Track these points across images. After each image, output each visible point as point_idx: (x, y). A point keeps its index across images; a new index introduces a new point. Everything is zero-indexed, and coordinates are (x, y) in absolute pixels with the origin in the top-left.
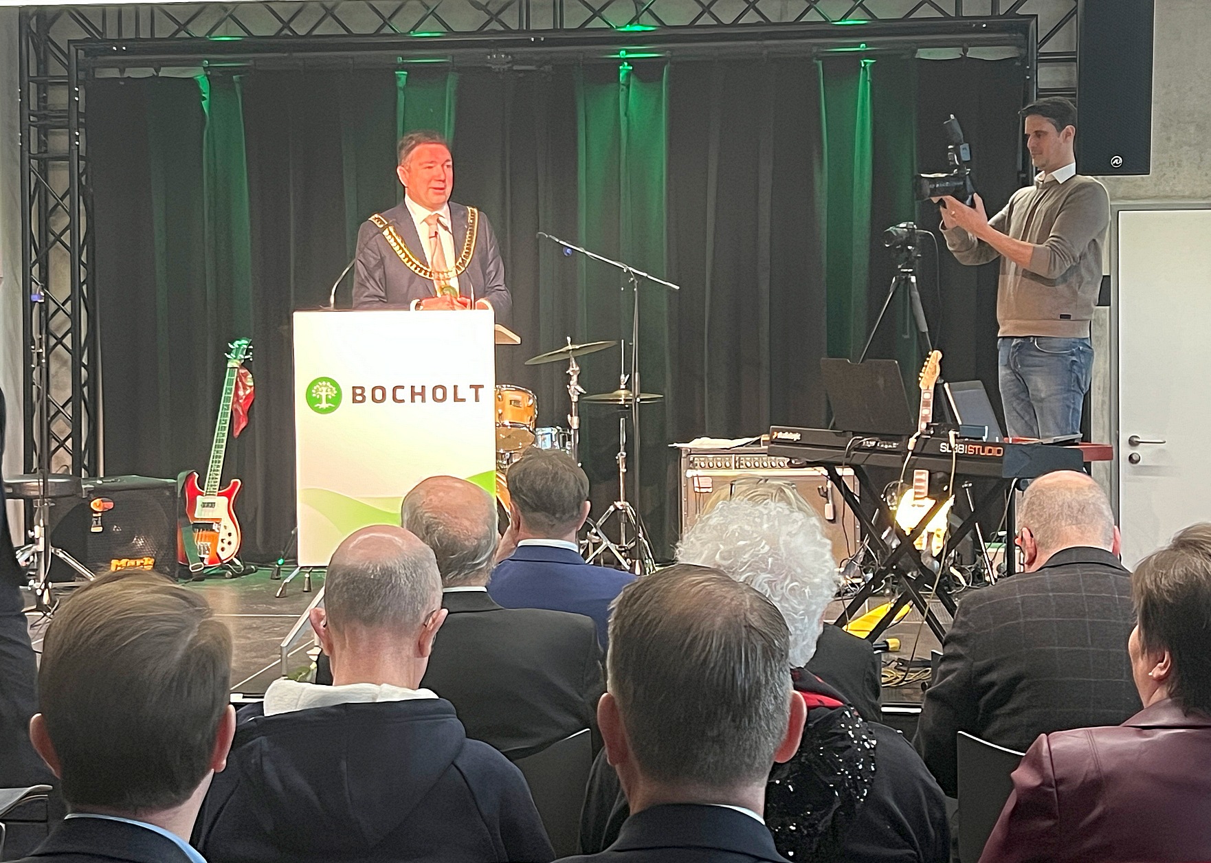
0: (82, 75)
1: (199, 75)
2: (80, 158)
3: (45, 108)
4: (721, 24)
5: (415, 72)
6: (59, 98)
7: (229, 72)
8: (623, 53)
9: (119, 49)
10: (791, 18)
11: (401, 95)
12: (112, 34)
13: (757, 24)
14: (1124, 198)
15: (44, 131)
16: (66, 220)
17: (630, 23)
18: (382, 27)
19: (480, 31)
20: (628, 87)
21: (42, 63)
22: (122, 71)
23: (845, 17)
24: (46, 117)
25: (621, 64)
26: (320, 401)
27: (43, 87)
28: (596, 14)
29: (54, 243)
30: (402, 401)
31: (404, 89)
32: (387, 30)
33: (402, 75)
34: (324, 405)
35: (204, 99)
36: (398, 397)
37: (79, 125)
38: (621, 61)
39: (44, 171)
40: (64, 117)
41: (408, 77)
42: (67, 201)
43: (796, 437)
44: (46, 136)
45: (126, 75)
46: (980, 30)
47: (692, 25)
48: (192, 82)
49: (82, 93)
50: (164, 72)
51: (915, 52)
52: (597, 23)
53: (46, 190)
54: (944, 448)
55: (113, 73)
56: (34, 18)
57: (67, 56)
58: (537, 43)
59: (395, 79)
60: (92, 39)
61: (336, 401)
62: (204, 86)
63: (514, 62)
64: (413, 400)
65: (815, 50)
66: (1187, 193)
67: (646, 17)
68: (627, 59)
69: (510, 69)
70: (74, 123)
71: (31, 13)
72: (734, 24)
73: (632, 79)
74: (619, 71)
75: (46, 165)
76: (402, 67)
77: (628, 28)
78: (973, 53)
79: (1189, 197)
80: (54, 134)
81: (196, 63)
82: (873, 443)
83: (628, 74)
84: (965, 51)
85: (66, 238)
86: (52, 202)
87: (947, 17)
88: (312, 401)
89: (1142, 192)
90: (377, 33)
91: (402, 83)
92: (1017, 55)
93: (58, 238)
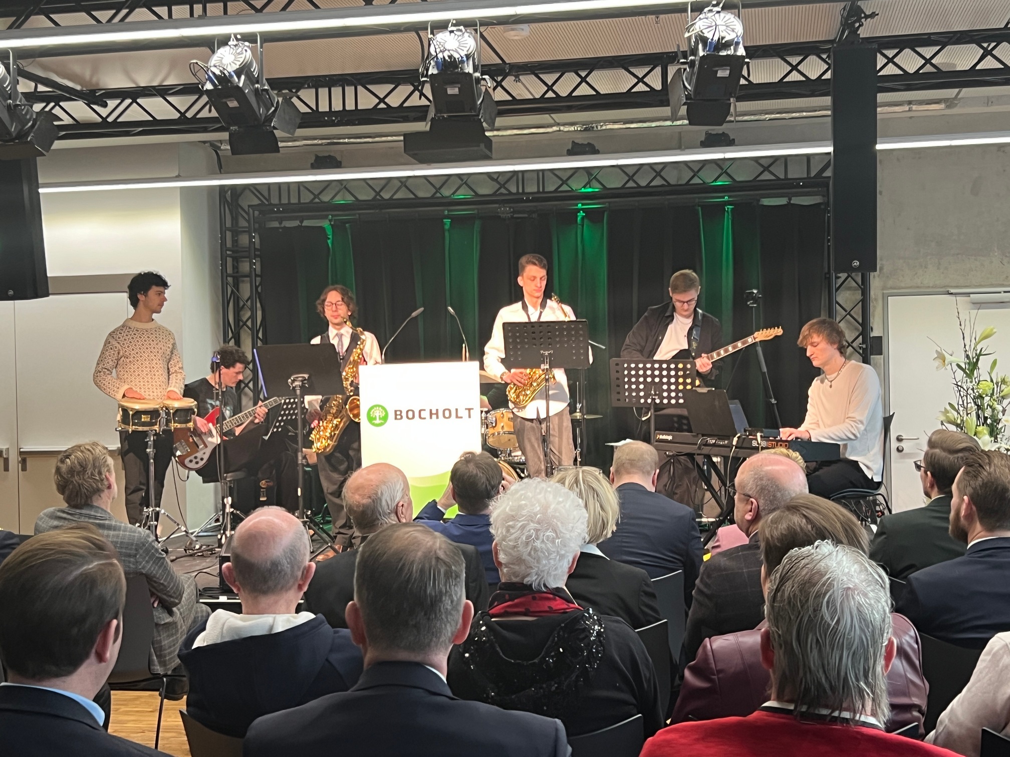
0: (257, 226)
1: (326, 224)
2: (256, 276)
3: (237, 246)
4: (639, 186)
5: (455, 220)
6: (244, 240)
7: (344, 222)
8: (580, 205)
9: (278, 209)
10: (684, 182)
11: (447, 234)
12: (275, 200)
13: (662, 186)
14: (891, 288)
15: (236, 260)
16: (249, 314)
17: (584, 187)
18: (435, 193)
19: (494, 194)
20: (583, 226)
21: (235, 219)
22: (280, 223)
23: (715, 180)
24: (237, 252)
25: (579, 212)
26: (375, 419)
27: (236, 233)
28: (564, 182)
29: (243, 326)
30: (425, 418)
31: (449, 230)
32: (438, 195)
33: (447, 221)
34: (378, 421)
35: (329, 239)
36: (422, 416)
37: (255, 257)
38: (578, 210)
39: (236, 285)
40: (246, 251)
41: (451, 223)
42: (249, 303)
43: (670, 438)
44: (237, 263)
45: (282, 226)
46: (798, 186)
47: (623, 187)
48: (322, 229)
49: (257, 237)
50: (306, 223)
51: (759, 201)
52: (565, 188)
53: (238, 297)
54: (754, 444)
55: (275, 224)
56: (229, 192)
57: (248, 214)
58: (528, 201)
59: (443, 224)
60: (262, 204)
61: (385, 418)
62: (329, 232)
63: (514, 212)
64: (431, 418)
65: (697, 200)
66: (931, 285)
67: (594, 183)
68: (582, 209)
69: (512, 217)
70: (253, 254)
71: (226, 189)
72: (648, 186)
73: (586, 221)
74: (577, 217)
75: (238, 281)
76: (447, 217)
77: (583, 190)
78: (795, 201)
79: (932, 287)
80: (243, 261)
81: (326, 217)
82: (714, 441)
83: (583, 218)
84: (790, 199)
85: (249, 323)
86: (241, 304)
87: (778, 179)
88: (371, 419)
89: (903, 285)
90: (433, 197)
91: (447, 227)
92: (822, 201)
93: (245, 324)
